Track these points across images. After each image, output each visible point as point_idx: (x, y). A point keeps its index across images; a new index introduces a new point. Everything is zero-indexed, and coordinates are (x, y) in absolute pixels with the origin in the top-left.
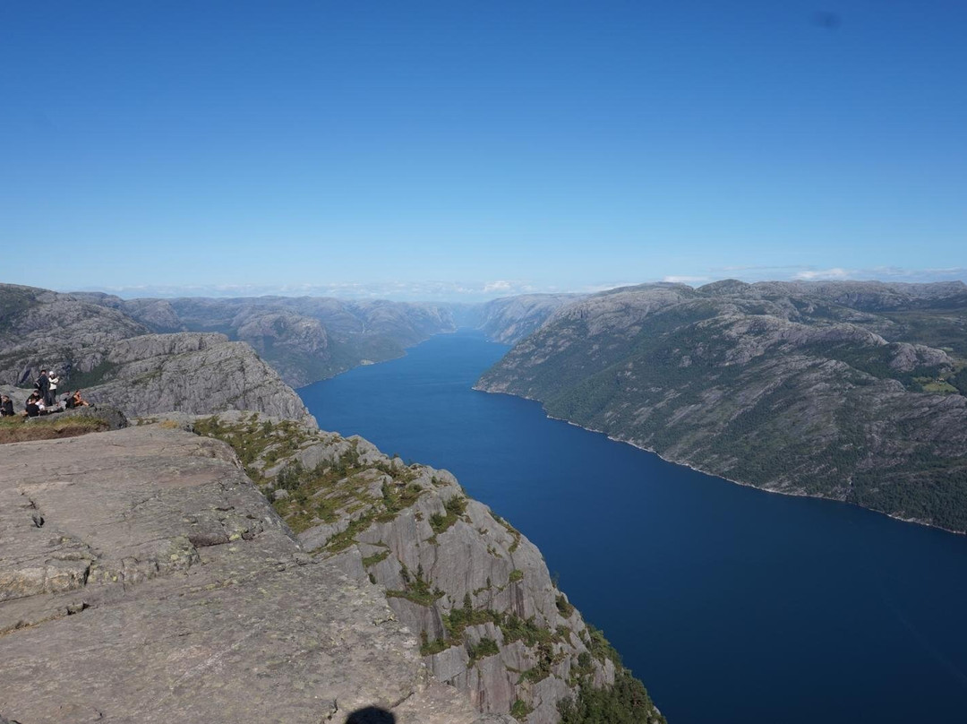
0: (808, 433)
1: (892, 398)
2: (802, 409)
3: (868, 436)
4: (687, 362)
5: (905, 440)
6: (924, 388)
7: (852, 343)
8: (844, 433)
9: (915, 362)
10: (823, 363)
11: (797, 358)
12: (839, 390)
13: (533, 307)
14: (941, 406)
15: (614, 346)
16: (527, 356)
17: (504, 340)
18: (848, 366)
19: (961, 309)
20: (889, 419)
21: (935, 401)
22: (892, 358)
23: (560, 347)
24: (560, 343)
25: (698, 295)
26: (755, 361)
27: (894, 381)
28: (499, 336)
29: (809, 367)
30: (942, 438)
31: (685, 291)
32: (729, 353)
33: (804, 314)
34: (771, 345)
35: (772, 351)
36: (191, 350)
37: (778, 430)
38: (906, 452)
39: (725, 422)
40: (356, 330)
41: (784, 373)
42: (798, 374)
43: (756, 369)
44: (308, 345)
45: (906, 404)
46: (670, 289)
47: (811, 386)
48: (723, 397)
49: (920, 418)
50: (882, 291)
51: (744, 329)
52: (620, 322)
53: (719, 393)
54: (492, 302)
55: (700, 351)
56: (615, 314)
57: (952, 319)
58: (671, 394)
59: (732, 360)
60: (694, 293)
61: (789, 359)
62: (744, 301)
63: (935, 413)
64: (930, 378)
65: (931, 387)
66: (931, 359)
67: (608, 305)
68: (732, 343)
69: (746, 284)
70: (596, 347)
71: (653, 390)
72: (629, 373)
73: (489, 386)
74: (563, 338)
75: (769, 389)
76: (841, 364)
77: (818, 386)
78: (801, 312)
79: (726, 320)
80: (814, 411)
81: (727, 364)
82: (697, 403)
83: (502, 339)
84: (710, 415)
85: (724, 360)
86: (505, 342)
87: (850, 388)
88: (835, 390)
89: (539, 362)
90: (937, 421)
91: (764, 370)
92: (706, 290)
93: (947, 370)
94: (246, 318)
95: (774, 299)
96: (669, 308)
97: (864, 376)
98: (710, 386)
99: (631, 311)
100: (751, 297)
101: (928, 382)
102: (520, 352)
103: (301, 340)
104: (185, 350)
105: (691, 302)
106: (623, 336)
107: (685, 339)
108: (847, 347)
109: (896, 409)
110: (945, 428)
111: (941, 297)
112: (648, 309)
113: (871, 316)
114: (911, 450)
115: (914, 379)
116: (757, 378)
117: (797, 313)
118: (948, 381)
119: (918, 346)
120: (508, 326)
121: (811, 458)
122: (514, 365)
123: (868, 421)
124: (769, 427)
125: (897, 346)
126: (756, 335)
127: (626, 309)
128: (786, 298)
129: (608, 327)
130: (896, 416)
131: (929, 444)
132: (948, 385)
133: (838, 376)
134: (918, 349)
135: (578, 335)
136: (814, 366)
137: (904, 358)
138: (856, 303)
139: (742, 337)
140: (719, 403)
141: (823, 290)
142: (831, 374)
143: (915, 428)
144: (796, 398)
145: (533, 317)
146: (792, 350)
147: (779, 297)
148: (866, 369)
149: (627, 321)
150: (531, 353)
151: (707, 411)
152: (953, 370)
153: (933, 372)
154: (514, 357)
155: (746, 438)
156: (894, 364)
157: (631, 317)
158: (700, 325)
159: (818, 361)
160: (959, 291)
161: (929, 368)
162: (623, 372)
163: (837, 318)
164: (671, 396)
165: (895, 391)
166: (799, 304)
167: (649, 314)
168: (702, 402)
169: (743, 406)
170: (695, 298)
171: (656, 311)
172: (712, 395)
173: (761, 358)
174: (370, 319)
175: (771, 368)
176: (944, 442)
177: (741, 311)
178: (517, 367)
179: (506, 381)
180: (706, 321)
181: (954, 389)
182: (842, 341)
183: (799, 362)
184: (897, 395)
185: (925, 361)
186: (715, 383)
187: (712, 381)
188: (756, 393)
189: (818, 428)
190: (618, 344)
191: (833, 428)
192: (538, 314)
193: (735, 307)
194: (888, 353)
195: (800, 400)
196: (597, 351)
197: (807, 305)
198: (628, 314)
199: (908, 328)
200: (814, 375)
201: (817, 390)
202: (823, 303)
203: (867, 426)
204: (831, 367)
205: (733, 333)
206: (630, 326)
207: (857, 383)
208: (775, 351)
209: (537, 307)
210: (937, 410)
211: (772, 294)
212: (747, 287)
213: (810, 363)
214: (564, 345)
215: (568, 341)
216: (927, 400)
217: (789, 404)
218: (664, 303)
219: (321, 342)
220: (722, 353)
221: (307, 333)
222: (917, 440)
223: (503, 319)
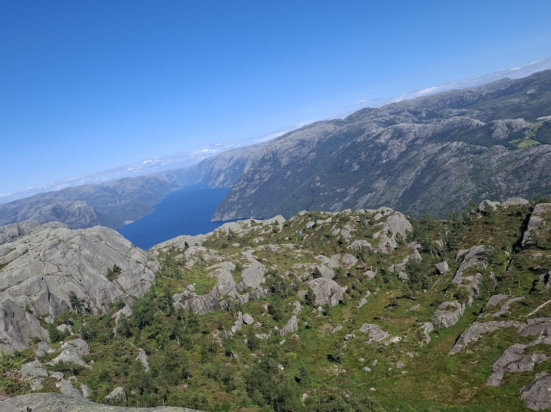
0: (455, 193)
1: (503, 157)
2: (445, 178)
3: (497, 185)
4: (356, 167)
5: (521, 182)
6: (518, 146)
7: (462, 128)
8: (480, 187)
9: (507, 131)
10: (448, 145)
11: (430, 146)
12: (466, 160)
13: (232, 159)
14: (536, 154)
15: (301, 169)
16: (243, 190)
17: (219, 185)
18: (465, 144)
19: (519, 93)
20: (506, 171)
21: (532, 152)
22: (492, 132)
23: (264, 178)
24: (264, 176)
25: (347, 123)
26: (402, 155)
27: (499, 146)
28: (214, 184)
29: (440, 150)
30: (544, 175)
31: (338, 122)
32: (383, 154)
33: (421, 118)
34: (409, 143)
35: (411, 146)
36: (13, 237)
37: (433, 196)
38: (524, 189)
39: (395, 199)
40: (112, 203)
41: (424, 158)
42: (434, 157)
43: (405, 160)
44: (83, 220)
45: (513, 159)
46: (327, 123)
47: (446, 162)
48: (389, 183)
49: (526, 165)
50: (464, 93)
51: (389, 136)
52: (301, 153)
53: (385, 182)
54: (203, 162)
55: (363, 157)
56: (295, 149)
57: (516, 100)
58: (352, 191)
59: (387, 158)
60: (343, 122)
61: (425, 148)
62: (380, 119)
63: (535, 159)
64: (520, 139)
65: (523, 145)
66: (517, 127)
67: (290, 143)
68: (384, 147)
69: (376, 109)
70: (289, 173)
71: (339, 190)
72: (319, 183)
73: (223, 216)
74: (265, 172)
75: (418, 171)
76: (461, 143)
77: (451, 161)
78: (418, 118)
79: (375, 133)
80: (454, 178)
81: (384, 161)
82: (371, 192)
83: (217, 185)
84: (383, 197)
85: (381, 159)
86: (220, 186)
87: (472, 157)
88: (463, 161)
89: (253, 192)
90: (538, 164)
91: (410, 160)
92: (350, 119)
93: (529, 132)
94: (28, 212)
95: (398, 113)
96: (331, 135)
97: (478, 148)
98: (377, 179)
99: (306, 144)
100: (383, 115)
101: (519, 142)
102: (238, 188)
103: (76, 218)
104: (8, 238)
105: (345, 128)
106: (305, 162)
107: (351, 152)
108: (460, 132)
109: (508, 163)
110: (543, 168)
111: (502, 89)
112: (317, 140)
113: (464, 110)
114: (527, 188)
115: (510, 142)
116: (408, 166)
117: (416, 119)
118: (532, 138)
119: (506, 121)
120: (219, 175)
121: (463, 208)
122: (237, 198)
123: (492, 175)
124: (427, 195)
125: (493, 123)
126: (397, 139)
127: (302, 143)
128: (406, 111)
129: (293, 158)
130: (510, 168)
131: (537, 181)
132: (532, 140)
133: (461, 151)
134: (506, 122)
135: (275, 168)
136: (443, 149)
137: (500, 130)
138: (450, 104)
139: (389, 142)
140: (387, 188)
141: (425, 101)
142: (456, 152)
143: (525, 172)
144: (439, 172)
145: (233, 165)
146: (424, 142)
147: (401, 111)
148: (477, 143)
149: (305, 151)
150: (246, 187)
151: (380, 195)
152: (532, 131)
153: (520, 135)
154: (235, 193)
155: (413, 206)
156: (494, 135)
157: (307, 148)
158: (359, 140)
159: (445, 145)
160: (512, 83)
161: (517, 133)
162: (314, 184)
163: (442, 116)
164: (352, 192)
165: (502, 152)
166: (415, 113)
167: (318, 143)
168: (375, 190)
169: (404, 186)
170: (346, 125)
171: (322, 140)
172: (380, 184)
173: (406, 152)
174: (120, 193)
175: (415, 157)
176: (546, 177)
177: (380, 126)
178: (238, 199)
179: (234, 210)
180: (362, 137)
181: (538, 143)
182: (455, 129)
183: (432, 148)
184: (505, 154)
185: (513, 129)
186: (379, 176)
187: (378, 175)
188: (410, 176)
189: (461, 188)
190: (303, 167)
191: (471, 185)
192: (237, 162)
193: (375, 125)
194: (488, 130)
195: (442, 173)
196: (290, 175)
197: (421, 113)
198: (304, 146)
199: (490, 112)
200: (445, 155)
201: (451, 164)
202: (429, 109)
203: (493, 178)
204: (455, 147)
205: (382, 140)
206: (309, 153)
207: (475, 154)
208: (413, 145)
209: (235, 159)
210: (535, 158)
211: (397, 111)
212: (377, 110)
213: (440, 148)
214: (266, 177)
215: (269, 173)
216: (526, 153)
217: (435, 178)
218: (326, 134)
219: (92, 216)
220: (379, 155)
221: (80, 212)
222: (528, 180)
223: (214, 171)
